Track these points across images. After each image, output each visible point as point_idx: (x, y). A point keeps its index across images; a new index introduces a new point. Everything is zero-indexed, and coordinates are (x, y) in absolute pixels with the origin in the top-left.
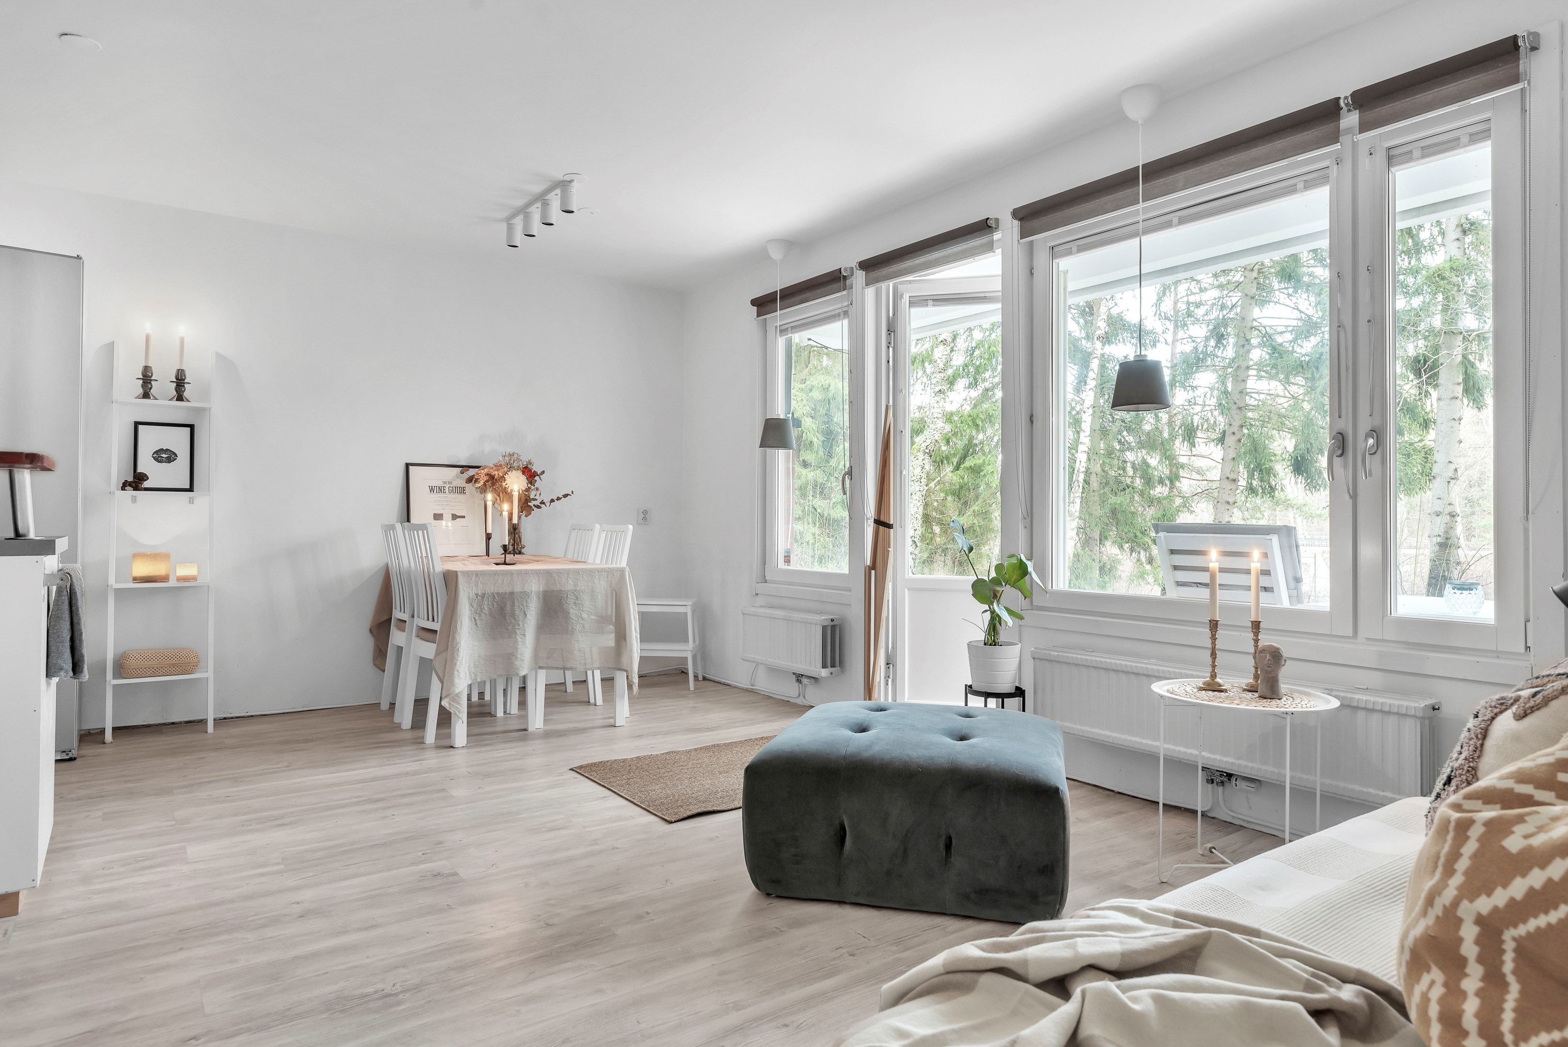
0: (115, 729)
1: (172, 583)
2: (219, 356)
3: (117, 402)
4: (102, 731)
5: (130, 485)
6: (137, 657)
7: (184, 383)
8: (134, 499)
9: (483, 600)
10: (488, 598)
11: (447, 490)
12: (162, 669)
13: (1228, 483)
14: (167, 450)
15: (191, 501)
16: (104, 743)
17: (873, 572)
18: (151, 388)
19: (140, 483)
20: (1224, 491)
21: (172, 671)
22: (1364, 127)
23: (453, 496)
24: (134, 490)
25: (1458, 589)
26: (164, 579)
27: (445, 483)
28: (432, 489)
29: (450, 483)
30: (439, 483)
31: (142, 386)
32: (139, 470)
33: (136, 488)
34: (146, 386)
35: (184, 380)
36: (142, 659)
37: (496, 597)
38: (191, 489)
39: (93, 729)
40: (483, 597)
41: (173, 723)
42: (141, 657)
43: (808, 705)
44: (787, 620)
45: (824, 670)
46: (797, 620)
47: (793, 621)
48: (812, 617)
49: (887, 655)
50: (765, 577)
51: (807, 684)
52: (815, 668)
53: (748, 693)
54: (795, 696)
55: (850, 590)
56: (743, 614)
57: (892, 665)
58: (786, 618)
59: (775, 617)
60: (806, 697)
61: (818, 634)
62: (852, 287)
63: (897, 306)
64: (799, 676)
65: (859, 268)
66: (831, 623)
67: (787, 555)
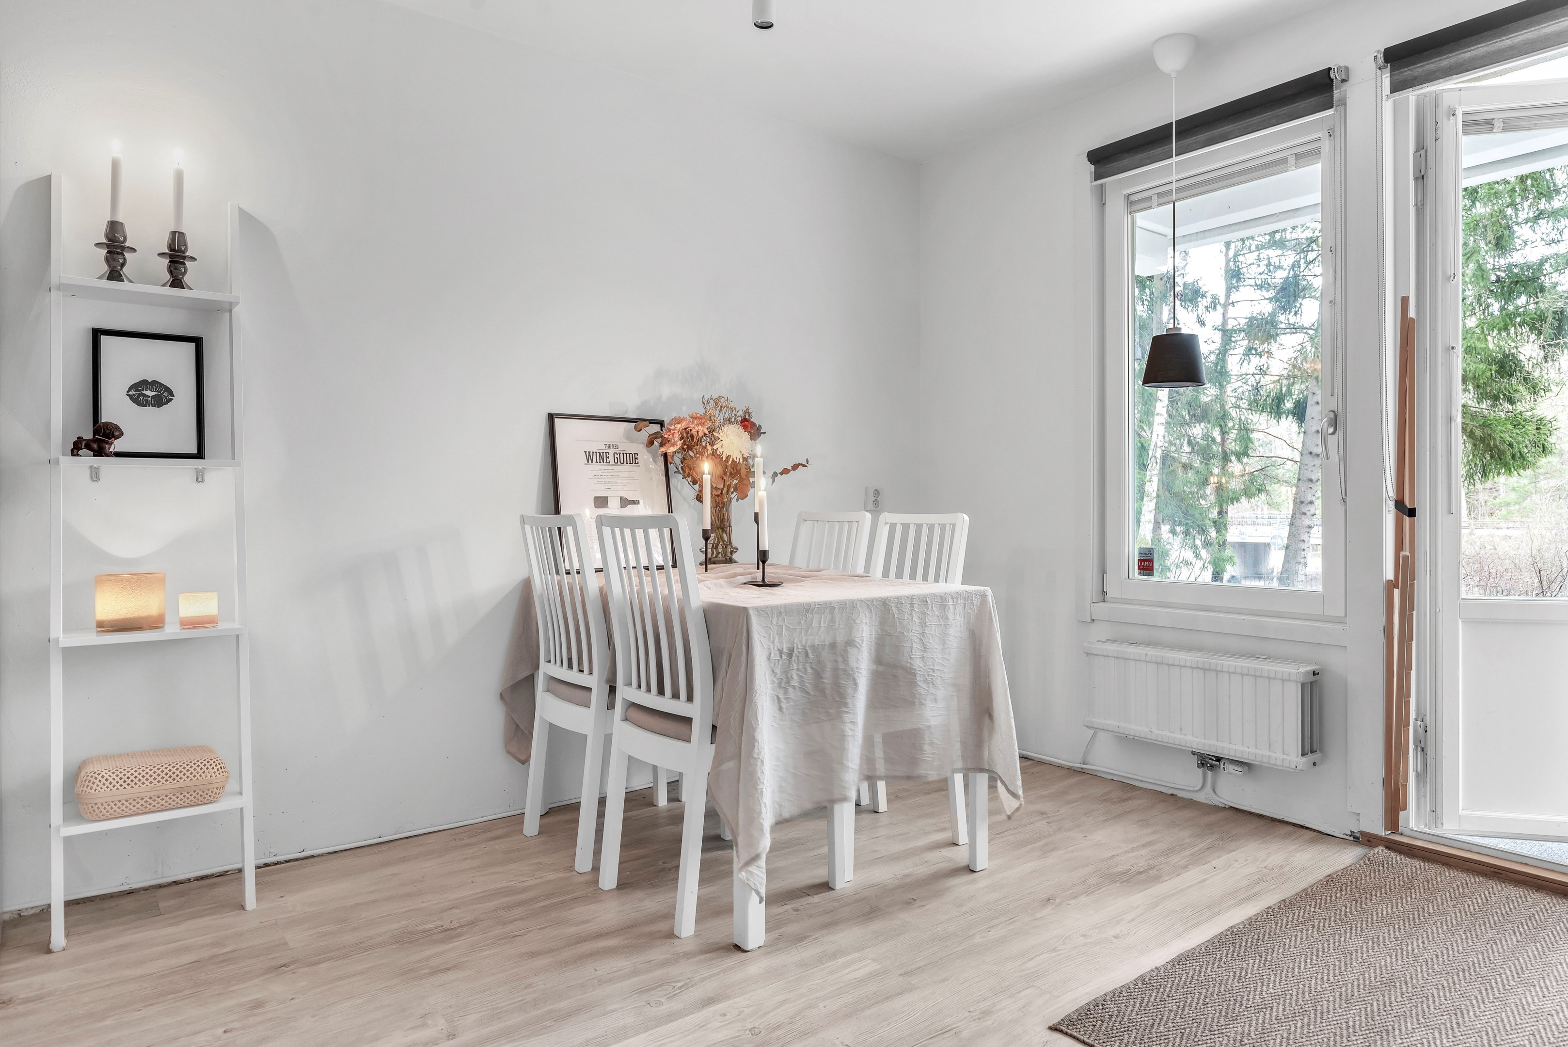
0: (68, 904)
1: (171, 630)
2: (246, 218)
3: (59, 288)
4: (44, 913)
5: (88, 447)
6: (111, 779)
7: (184, 258)
8: (95, 476)
9: (790, 662)
10: (798, 657)
11: (611, 459)
12: (159, 800)
13: (1311, 459)
14: (155, 383)
15: (199, 477)
16: (49, 951)
18: (123, 265)
19: (107, 443)
20: (1306, 467)
21: (178, 800)
23: (619, 468)
24: (94, 455)
26: (155, 623)
27: (608, 446)
28: (589, 457)
29: (616, 447)
30: (599, 447)
31: (107, 260)
32: (104, 418)
33: (99, 452)
34: (114, 260)
35: (184, 252)
36: (121, 782)
37: (810, 655)
38: (200, 454)
39: (27, 909)
40: (790, 655)
41: (176, 883)
42: (117, 779)
43: (1223, 806)
44: (1204, 669)
45: (1304, 759)
46: (1232, 670)
47: (1221, 671)
48: (1267, 667)
49: (1415, 731)
50: (1104, 593)
51: (1230, 774)
52: (1284, 754)
53: (1084, 777)
54: (1192, 789)
55: (1340, 621)
56: (1088, 654)
57: (1419, 749)
58: (1200, 666)
59: (1170, 662)
60: (1218, 791)
61: (1293, 695)
62: (1345, 104)
63: (1439, 132)
64: (1212, 760)
65: (1381, 60)
66: (1312, 678)
67: (1145, 558)
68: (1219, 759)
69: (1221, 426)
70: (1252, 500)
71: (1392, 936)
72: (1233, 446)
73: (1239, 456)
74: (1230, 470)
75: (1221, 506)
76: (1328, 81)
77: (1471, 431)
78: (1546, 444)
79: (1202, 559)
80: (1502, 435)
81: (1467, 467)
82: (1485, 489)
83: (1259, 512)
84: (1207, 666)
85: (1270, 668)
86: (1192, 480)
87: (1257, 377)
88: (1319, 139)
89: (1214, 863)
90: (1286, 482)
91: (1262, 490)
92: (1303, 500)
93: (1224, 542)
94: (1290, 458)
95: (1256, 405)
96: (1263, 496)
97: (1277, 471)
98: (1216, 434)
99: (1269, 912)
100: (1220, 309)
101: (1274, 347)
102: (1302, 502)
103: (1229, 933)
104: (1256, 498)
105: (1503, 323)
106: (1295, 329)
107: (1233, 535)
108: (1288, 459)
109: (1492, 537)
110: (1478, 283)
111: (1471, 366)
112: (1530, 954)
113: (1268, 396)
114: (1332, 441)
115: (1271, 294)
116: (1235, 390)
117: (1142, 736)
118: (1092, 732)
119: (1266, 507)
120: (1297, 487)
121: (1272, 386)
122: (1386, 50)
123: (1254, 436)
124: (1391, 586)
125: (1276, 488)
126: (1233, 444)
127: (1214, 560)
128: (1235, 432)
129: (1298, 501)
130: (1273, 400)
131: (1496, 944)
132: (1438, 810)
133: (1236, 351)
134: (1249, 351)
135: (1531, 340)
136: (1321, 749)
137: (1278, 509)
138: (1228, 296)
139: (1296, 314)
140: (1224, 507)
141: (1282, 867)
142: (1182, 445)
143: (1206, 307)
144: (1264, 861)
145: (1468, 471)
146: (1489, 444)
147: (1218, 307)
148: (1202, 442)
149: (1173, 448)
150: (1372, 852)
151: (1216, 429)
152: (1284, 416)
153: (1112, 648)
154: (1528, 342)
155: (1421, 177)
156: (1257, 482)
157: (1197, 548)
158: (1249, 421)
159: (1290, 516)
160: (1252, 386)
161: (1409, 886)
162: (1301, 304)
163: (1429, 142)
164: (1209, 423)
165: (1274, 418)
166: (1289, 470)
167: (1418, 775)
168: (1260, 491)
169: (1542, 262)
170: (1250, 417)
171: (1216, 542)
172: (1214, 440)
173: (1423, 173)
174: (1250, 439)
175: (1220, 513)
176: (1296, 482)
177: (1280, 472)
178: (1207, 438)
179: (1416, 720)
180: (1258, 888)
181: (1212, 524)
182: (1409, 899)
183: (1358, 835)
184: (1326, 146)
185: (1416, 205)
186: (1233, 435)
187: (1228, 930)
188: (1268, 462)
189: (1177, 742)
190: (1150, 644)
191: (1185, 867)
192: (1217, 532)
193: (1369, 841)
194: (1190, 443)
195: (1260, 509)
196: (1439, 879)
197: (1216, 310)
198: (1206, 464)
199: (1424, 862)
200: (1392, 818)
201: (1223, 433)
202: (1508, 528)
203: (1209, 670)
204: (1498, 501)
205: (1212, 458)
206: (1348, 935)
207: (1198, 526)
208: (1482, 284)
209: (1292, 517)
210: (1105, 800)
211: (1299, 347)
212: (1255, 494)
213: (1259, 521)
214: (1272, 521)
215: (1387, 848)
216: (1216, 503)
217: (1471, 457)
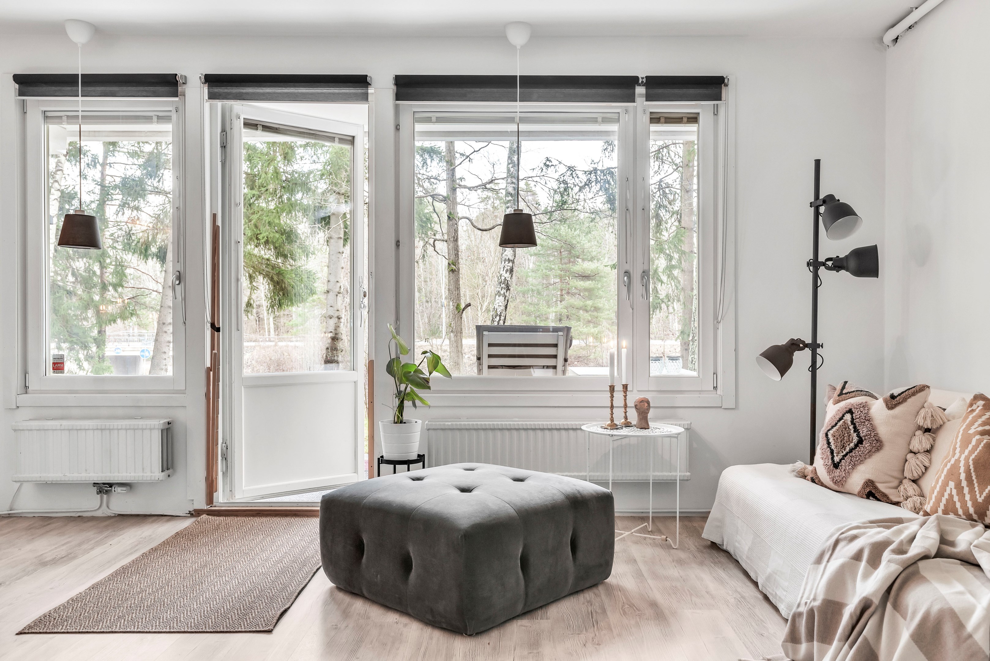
17: (211, 373)
22: (649, 98)
25: (671, 360)
43: (114, 515)
44: (102, 429)
45: (163, 473)
46: (120, 427)
47: (113, 429)
48: (141, 423)
49: (222, 450)
50: (26, 387)
51: (119, 493)
52: (151, 473)
53: (12, 519)
54: (93, 509)
55: (183, 392)
56: (15, 430)
57: (224, 459)
58: (99, 428)
59: (78, 428)
60: (110, 507)
61: (156, 438)
62: (184, 95)
63: (232, 125)
64: (107, 487)
65: (203, 80)
66: (167, 426)
67: (57, 362)
68: (111, 485)
69: (100, 262)
70: (126, 322)
71: (207, 549)
72: (109, 277)
73: (115, 286)
74: (108, 297)
75: (101, 326)
76: (175, 81)
77: (272, 277)
78: (312, 287)
79: (84, 370)
80: (289, 281)
81: (270, 301)
82: (284, 315)
83: (131, 331)
84: (103, 428)
85: (143, 423)
86: (77, 304)
87: (130, 225)
88: (171, 111)
89: (110, 543)
90: (152, 308)
91: (134, 314)
92: (165, 322)
93: (103, 356)
94: (155, 290)
95: (128, 247)
96: (134, 319)
97: (145, 299)
98: (96, 268)
99: (144, 555)
100: (99, 167)
101: (142, 204)
102: (164, 324)
103: (121, 569)
104: (129, 320)
105: (288, 209)
106: (158, 192)
107: (110, 350)
108: (154, 291)
109: (288, 347)
110: (275, 181)
111: (271, 235)
112: (268, 540)
113: (138, 242)
114: (178, 288)
115: (141, 161)
116: (112, 235)
117: (58, 480)
118: (19, 484)
119: (136, 328)
120: (160, 312)
121: (141, 234)
122: (205, 74)
123: (128, 271)
124: (209, 370)
125: (144, 313)
126: (110, 277)
127: (95, 370)
128: (113, 267)
129: (161, 322)
130: (142, 245)
131: (254, 540)
132: (233, 491)
133: (113, 202)
134: (123, 205)
135: (304, 221)
136: (172, 468)
137: (146, 329)
138: (105, 158)
139: (159, 181)
140: (103, 327)
141: (150, 536)
142: (67, 275)
143: (88, 164)
144: (140, 535)
145: (271, 303)
146: (282, 286)
147: (98, 166)
148: (84, 274)
149: (59, 278)
150: (200, 518)
151: (96, 264)
152: (150, 258)
153: (35, 424)
154: (302, 222)
155: (224, 147)
156: (129, 307)
157: (80, 361)
158: (124, 260)
159: (155, 334)
160: (126, 232)
161: (217, 528)
162: (163, 174)
163: (228, 129)
164: (90, 258)
165: (143, 259)
166: (154, 299)
167: (223, 473)
168: (132, 314)
169: (310, 172)
170: (124, 256)
171: (96, 355)
172: (94, 273)
173: (225, 145)
174: (124, 275)
175: (100, 332)
176: (159, 308)
177: (147, 300)
178: (89, 271)
179: (222, 443)
180: (137, 548)
181: (93, 341)
182: (217, 533)
183: (193, 512)
184: (174, 116)
185: (222, 161)
186: (111, 269)
187: (121, 568)
188: (139, 292)
189: (83, 479)
190: (62, 418)
191: (92, 549)
192: (98, 347)
193: (198, 514)
194: (73, 274)
195: (131, 329)
196: (232, 522)
197: (96, 168)
198: (89, 292)
199: (225, 517)
200: (210, 499)
201: (102, 267)
202: (297, 341)
203: (105, 429)
204: (291, 323)
205: (93, 287)
206: (186, 554)
207: (82, 343)
208: (277, 182)
209: (157, 334)
210: (31, 529)
211: (162, 208)
212: (128, 317)
213: (131, 338)
214: (141, 338)
215: (208, 515)
216: (96, 324)
217: (272, 294)
